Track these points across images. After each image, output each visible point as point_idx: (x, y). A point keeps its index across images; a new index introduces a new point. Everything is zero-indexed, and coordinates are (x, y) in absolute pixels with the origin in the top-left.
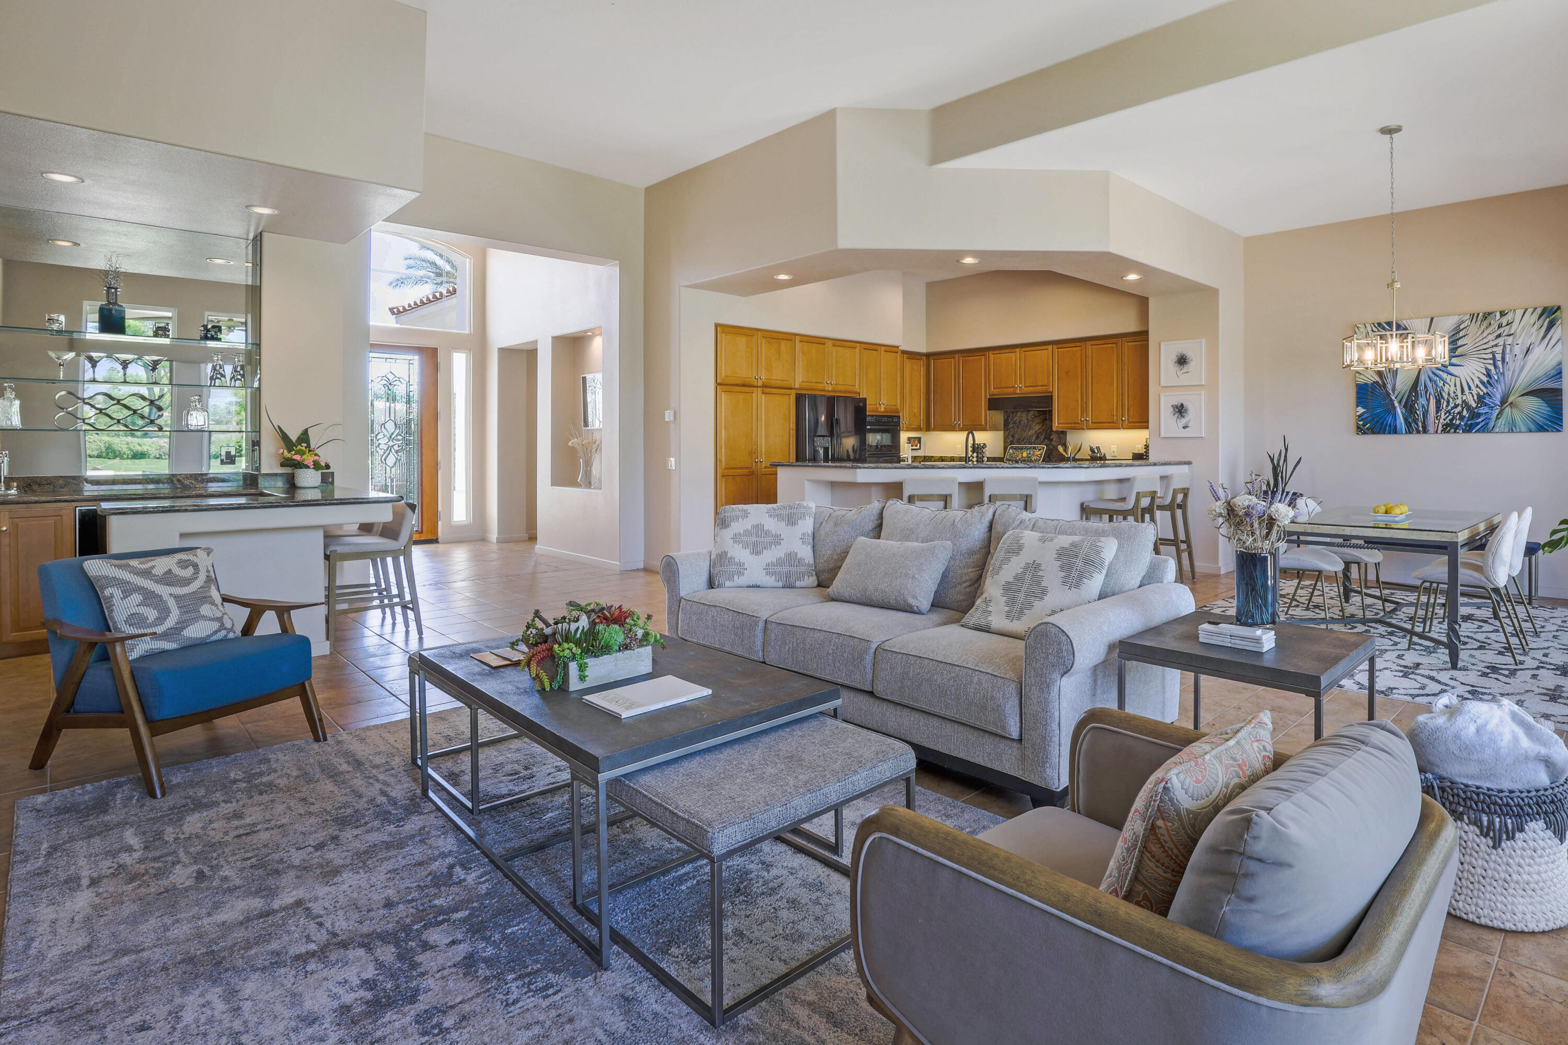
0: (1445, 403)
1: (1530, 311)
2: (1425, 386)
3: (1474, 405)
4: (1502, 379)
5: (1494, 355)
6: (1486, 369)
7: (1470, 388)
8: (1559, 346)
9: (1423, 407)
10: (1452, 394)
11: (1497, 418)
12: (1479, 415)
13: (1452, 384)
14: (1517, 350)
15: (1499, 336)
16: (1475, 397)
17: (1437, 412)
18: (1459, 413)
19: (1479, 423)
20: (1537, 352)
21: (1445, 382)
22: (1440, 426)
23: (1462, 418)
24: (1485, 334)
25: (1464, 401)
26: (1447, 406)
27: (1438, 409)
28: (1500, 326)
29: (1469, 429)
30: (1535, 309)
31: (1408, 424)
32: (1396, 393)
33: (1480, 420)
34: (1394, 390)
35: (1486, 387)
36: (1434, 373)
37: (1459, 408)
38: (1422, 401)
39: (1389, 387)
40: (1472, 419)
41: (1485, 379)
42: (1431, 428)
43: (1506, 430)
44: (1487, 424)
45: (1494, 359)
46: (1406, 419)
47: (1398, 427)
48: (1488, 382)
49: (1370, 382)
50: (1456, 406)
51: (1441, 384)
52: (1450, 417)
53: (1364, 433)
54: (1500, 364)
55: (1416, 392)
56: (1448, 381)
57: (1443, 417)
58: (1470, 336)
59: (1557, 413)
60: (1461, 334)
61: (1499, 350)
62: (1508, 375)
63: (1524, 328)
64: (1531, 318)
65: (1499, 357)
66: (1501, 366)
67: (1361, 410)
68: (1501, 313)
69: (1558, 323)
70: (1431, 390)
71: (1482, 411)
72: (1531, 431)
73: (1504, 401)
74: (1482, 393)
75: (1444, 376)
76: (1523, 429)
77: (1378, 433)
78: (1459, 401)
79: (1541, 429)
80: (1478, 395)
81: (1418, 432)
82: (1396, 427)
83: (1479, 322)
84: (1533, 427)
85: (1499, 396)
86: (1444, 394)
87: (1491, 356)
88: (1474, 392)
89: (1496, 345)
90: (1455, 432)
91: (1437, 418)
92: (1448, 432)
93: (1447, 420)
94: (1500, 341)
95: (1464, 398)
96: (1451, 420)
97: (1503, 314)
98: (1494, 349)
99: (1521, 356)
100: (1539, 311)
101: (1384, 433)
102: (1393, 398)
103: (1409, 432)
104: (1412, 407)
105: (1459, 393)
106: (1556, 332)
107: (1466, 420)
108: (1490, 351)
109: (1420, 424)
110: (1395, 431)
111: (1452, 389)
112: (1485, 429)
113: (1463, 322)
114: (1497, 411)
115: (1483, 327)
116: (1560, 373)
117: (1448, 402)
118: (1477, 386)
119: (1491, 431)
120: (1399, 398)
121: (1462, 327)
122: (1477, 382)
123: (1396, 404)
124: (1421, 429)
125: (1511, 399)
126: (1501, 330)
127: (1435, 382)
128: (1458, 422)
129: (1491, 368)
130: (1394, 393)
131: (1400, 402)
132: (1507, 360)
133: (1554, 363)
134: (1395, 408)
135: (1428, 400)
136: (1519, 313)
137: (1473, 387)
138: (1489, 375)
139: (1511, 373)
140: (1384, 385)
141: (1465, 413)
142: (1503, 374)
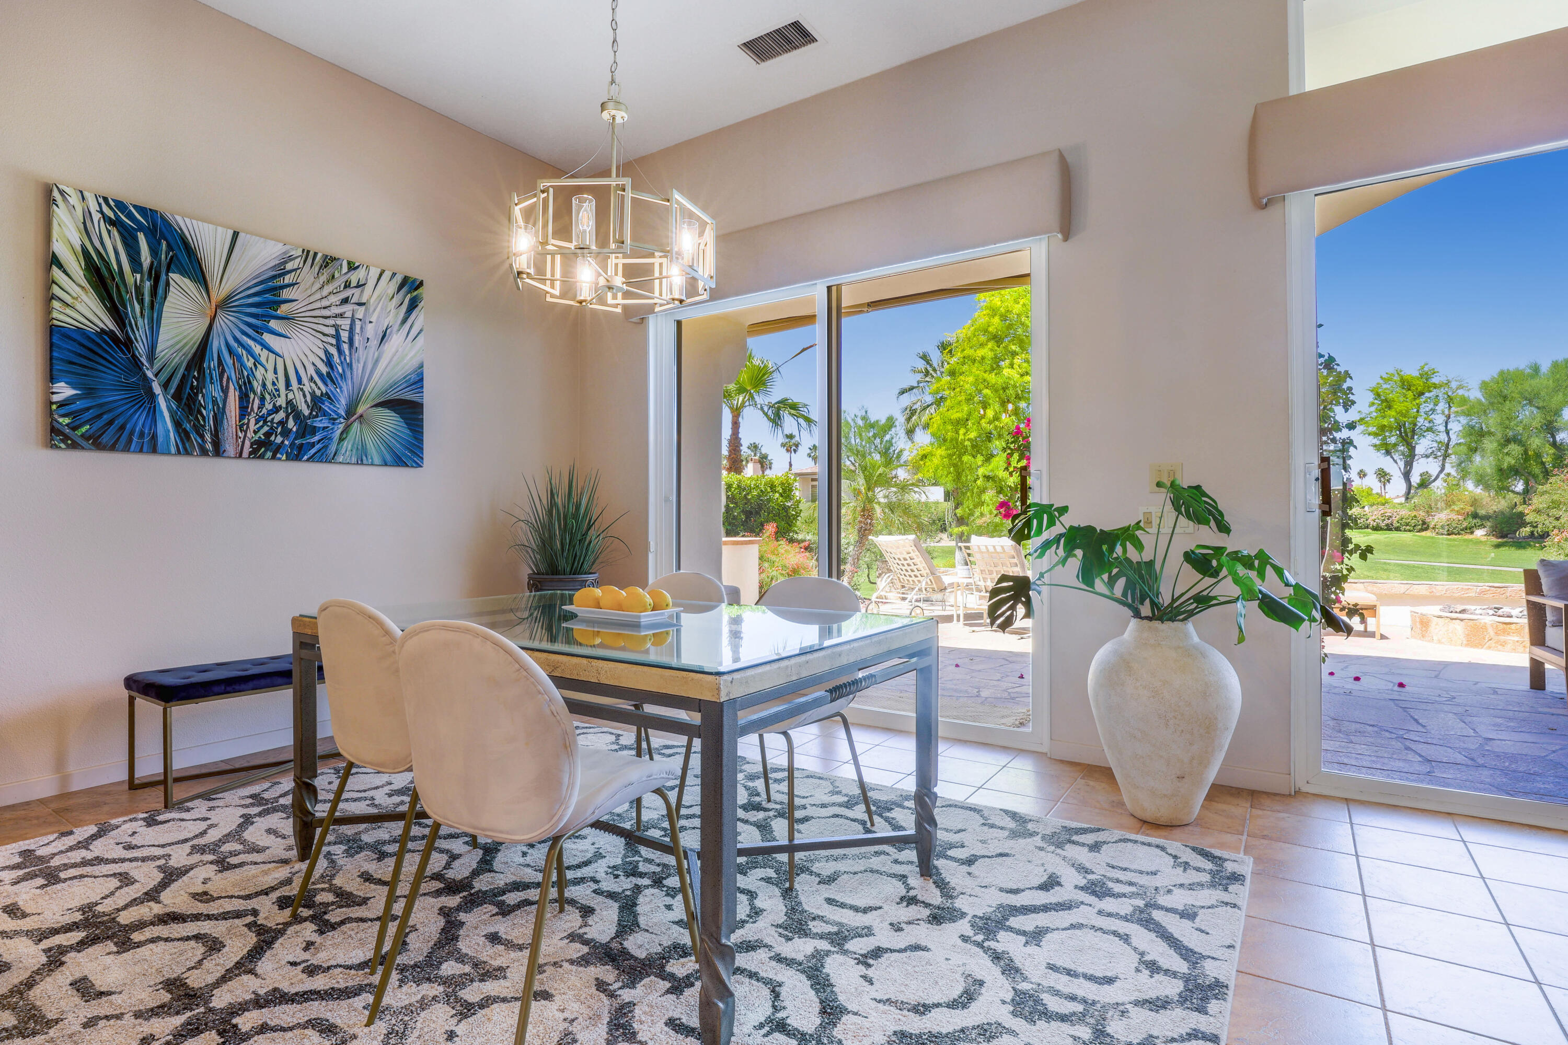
0: (257, 402)
1: (387, 275)
2: (220, 362)
3: (306, 412)
4: (348, 373)
5: (337, 331)
6: (326, 352)
7: (300, 381)
8: (421, 338)
9: (215, 402)
10: (270, 386)
11: (341, 439)
12: (314, 430)
13: (270, 367)
14: (370, 330)
15: (345, 301)
16: (309, 398)
17: (242, 417)
18: (282, 423)
19: (313, 445)
20: (396, 340)
21: (257, 362)
22: (247, 444)
23: (286, 433)
24: (325, 292)
25: (289, 403)
26: (261, 407)
27: (244, 410)
28: (347, 285)
29: (297, 454)
30: (394, 274)
31: (183, 435)
32: (157, 366)
33: (316, 439)
34: (151, 357)
35: (326, 384)
36: (236, 339)
37: (281, 415)
38: (214, 390)
39: (141, 349)
40: (303, 436)
41: (324, 369)
42: (230, 447)
43: (354, 460)
44: (326, 447)
45: (337, 336)
46: (177, 424)
47: (160, 439)
48: (328, 374)
49: (90, 329)
50: (276, 409)
51: (250, 364)
52: (266, 429)
53: (75, 446)
54: (345, 347)
55: (201, 371)
56: (263, 359)
57: (252, 426)
58: (302, 286)
59: (416, 438)
60: (288, 279)
61: (345, 323)
62: (358, 368)
63: (380, 298)
64: (388, 287)
65: (345, 336)
66: (347, 352)
67: (64, 391)
68: (349, 263)
69: (421, 305)
70: (231, 372)
71: (320, 423)
72: (386, 465)
73: (350, 412)
74: (318, 393)
75: (257, 349)
76: (377, 460)
77: (113, 448)
78: (281, 401)
79: (399, 462)
80: (313, 394)
81: (204, 452)
82: (154, 437)
83: (317, 269)
84: (388, 457)
85: (343, 402)
86: (255, 384)
87: (332, 331)
88: (307, 389)
89: (341, 316)
90: (274, 457)
91: (242, 427)
92: (262, 457)
93: (260, 434)
94: (347, 309)
95: (291, 396)
96: (267, 434)
97: (352, 267)
98: (339, 321)
99: (374, 343)
100: (399, 279)
101: (127, 449)
102: (150, 374)
103: (184, 450)
104: (192, 399)
105: (281, 385)
106: (419, 318)
107: (292, 436)
108: (331, 322)
109: (208, 437)
110: (153, 447)
111: (270, 376)
112: (323, 456)
113: (291, 259)
114: (342, 427)
115: (323, 278)
116: (421, 380)
117: (262, 399)
118: (312, 379)
119: (331, 460)
120: (164, 376)
121: (289, 266)
122: (311, 370)
123: (157, 389)
124: (209, 446)
125: (360, 410)
126: (348, 293)
127: (239, 358)
128: (279, 439)
129: (333, 351)
130: (152, 364)
131: (165, 386)
132: (356, 344)
133: (415, 363)
134: (152, 397)
135: (225, 391)
136: (374, 272)
137: (305, 380)
138: (329, 363)
139: (361, 366)
140: (128, 344)
141: (291, 424)
142: (350, 365)
